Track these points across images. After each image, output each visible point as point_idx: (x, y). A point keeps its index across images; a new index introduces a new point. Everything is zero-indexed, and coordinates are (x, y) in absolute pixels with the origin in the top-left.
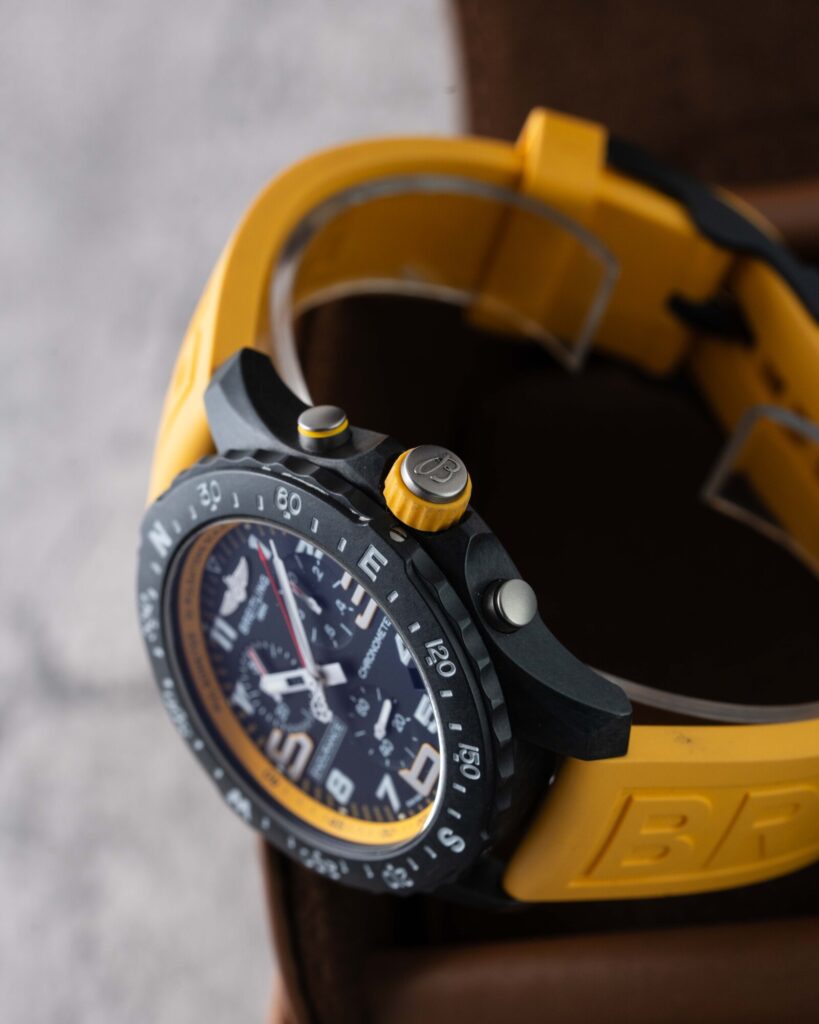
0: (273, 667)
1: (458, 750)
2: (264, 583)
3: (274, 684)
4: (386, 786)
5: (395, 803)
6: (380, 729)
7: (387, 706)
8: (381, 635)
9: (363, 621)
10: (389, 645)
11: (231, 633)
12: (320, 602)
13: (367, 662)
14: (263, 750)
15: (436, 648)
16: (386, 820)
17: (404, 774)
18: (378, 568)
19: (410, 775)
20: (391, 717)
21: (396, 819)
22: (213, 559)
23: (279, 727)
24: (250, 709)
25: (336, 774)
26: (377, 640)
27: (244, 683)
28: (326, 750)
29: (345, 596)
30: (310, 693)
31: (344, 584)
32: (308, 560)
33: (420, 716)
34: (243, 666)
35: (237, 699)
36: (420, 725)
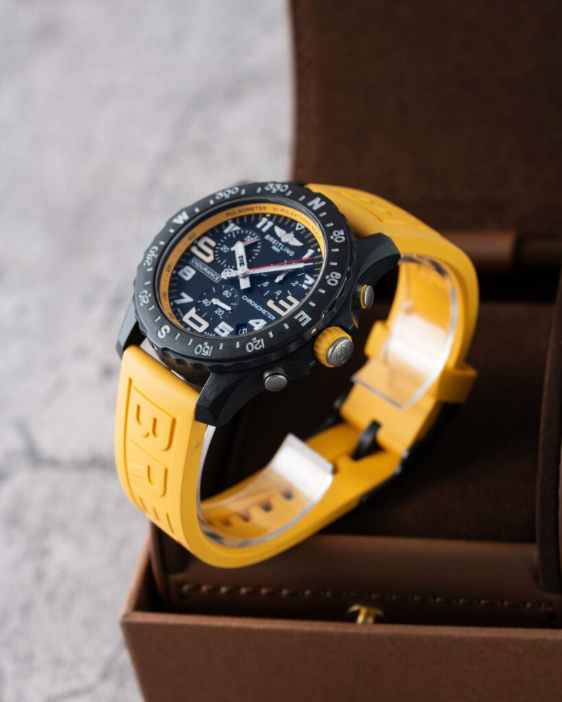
0: (248, 249)
1: (209, 345)
2: (291, 253)
3: (239, 249)
4: (187, 299)
5: (179, 302)
6: (215, 301)
7: (228, 308)
8: (264, 312)
9: (270, 303)
10: (258, 315)
11: (264, 230)
12: (280, 282)
13: (250, 301)
14: (205, 234)
15: (260, 344)
16: (170, 295)
17: (193, 310)
18: (301, 320)
19: (192, 313)
20: (222, 309)
21: (171, 300)
22: (303, 227)
23: (217, 245)
24: (226, 231)
25: (193, 272)
26: (261, 309)
27: (240, 231)
28: (206, 269)
29: (283, 296)
30: (236, 269)
31: (290, 298)
32: (302, 280)
33: (223, 325)
34: (249, 232)
35: (232, 225)
36: (219, 323)
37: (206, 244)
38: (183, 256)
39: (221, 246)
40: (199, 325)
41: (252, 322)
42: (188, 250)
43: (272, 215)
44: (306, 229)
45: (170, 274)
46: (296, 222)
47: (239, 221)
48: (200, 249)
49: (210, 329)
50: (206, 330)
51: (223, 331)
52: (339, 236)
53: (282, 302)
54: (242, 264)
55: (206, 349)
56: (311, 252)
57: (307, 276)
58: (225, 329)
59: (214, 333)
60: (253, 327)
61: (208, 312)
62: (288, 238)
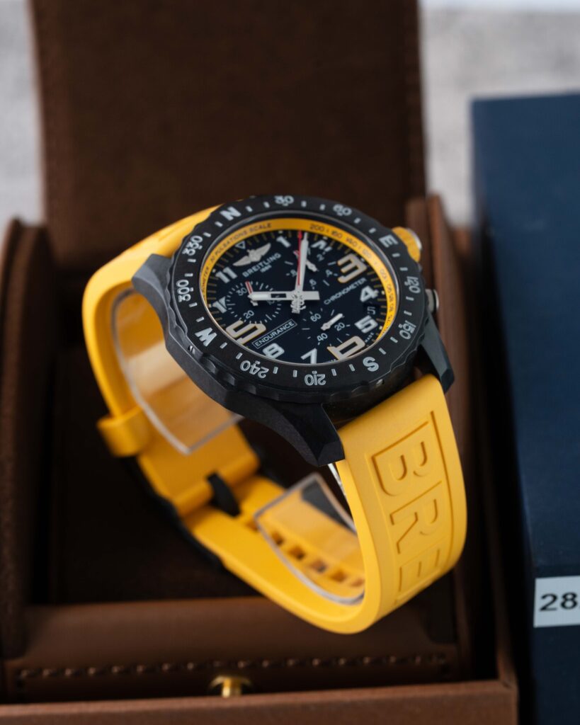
1: (403, 323)
2: (277, 256)
3: (256, 296)
4: (313, 354)
6: (326, 326)
7: (340, 316)
8: (352, 287)
9: (342, 280)
10: (357, 291)
11: (234, 276)
12: (318, 268)
13: (333, 298)
15: (412, 280)
17: (331, 349)
19: (334, 351)
20: (337, 323)
22: (243, 242)
23: (243, 320)
24: (223, 310)
25: (275, 346)
26: (349, 288)
27: (227, 298)
28: (274, 334)
29: (337, 269)
30: (291, 302)
31: (340, 262)
32: (317, 251)
33: (359, 325)
34: (232, 291)
35: (216, 304)
36: (356, 328)
37: (236, 330)
39: (244, 317)
40: (354, 345)
41: (363, 298)
43: (215, 267)
44: (246, 240)
46: (233, 247)
47: (213, 297)
48: (243, 336)
49: (363, 336)
50: (363, 339)
51: (369, 325)
53: (344, 270)
55: (407, 327)
56: (281, 240)
57: (315, 246)
58: (365, 324)
59: (368, 333)
60: (371, 299)
61: (335, 337)
62: (255, 255)
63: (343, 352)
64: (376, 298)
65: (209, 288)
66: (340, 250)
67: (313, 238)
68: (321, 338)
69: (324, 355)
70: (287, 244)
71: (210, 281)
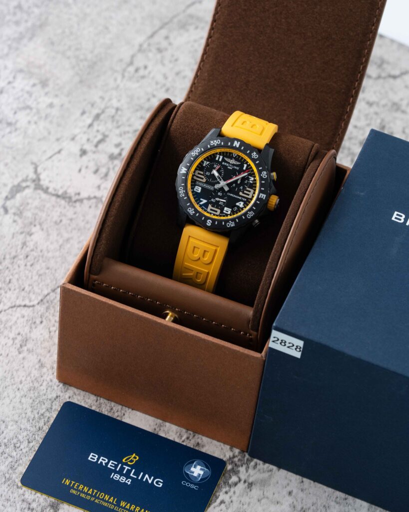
0: (218, 171)
2: (238, 168)
3: (215, 172)
4: (204, 201)
5: (201, 203)
6: (217, 199)
7: (225, 201)
8: (240, 198)
9: (241, 193)
10: (239, 201)
11: (220, 160)
12: (240, 183)
13: (232, 195)
14: (196, 169)
16: (196, 201)
17: (210, 206)
19: (210, 207)
20: (222, 202)
21: (198, 204)
22: (236, 155)
24: (204, 165)
25: (200, 188)
26: (238, 197)
27: (210, 164)
28: (205, 185)
29: (244, 189)
30: (219, 183)
31: (247, 189)
32: (248, 179)
33: (226, 209)
34: (214, 163)
35: (205, 162)
36: (224, 208)
37: (199, 174)
38: (192, 182)
39: (205, 173)
40: (216, 211)
41: (237, 204)
42: (192, 178)
43: (220, 153)
44: (238, 155)
45: (191, 192)
46: (232, 154)
47: (207, 159)
48: (197, 177)
49: (221, 212)
50: (220, 213)
51: (227, 212)
52: (255, 155)
53: (245, 192)
54: (220, 180)
55: (232, 224)
56: (245, 165)
57: (250, 177)
58: (227, 210)
59: (224, 213)
60: (239, 206)
61: (216, 205)
62: (233, 161)
63: (211, 210)
64: (241, 208)
65: (210, 156)
66: (253, 186)
67: (253, 175)
68: (213, 200)
69: (206, 205)
70: (244, 168)
71: (213, 154)
